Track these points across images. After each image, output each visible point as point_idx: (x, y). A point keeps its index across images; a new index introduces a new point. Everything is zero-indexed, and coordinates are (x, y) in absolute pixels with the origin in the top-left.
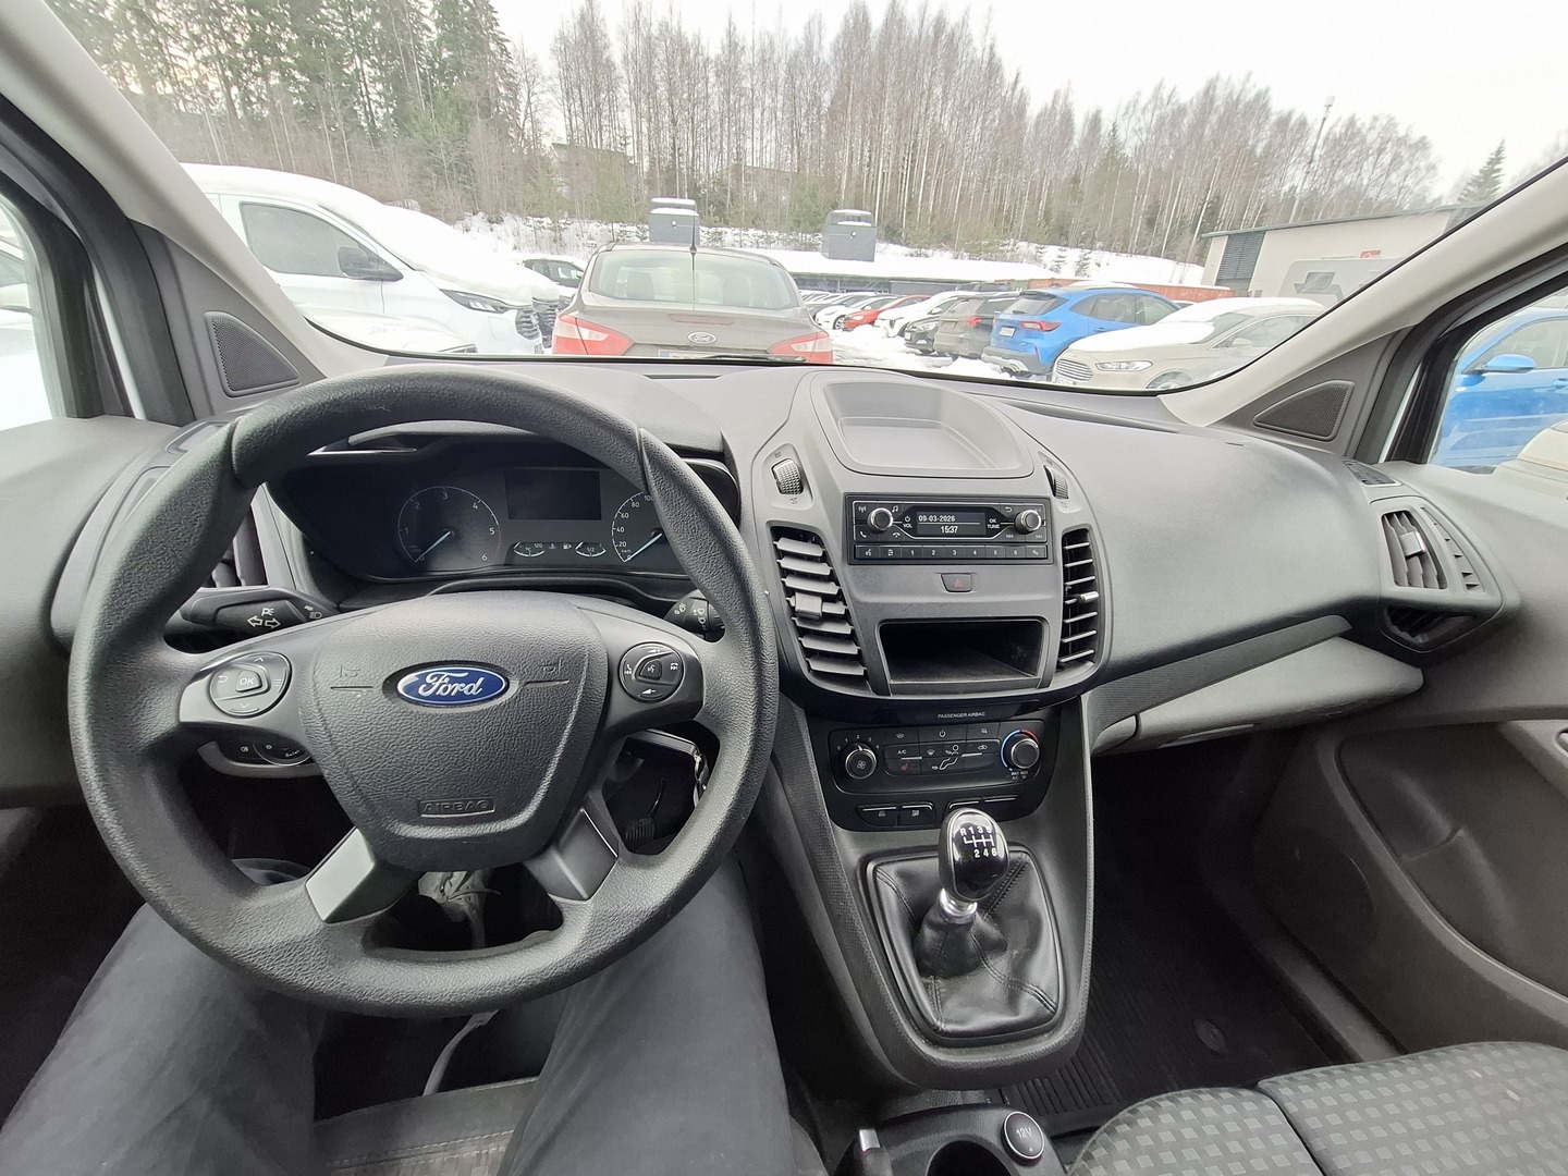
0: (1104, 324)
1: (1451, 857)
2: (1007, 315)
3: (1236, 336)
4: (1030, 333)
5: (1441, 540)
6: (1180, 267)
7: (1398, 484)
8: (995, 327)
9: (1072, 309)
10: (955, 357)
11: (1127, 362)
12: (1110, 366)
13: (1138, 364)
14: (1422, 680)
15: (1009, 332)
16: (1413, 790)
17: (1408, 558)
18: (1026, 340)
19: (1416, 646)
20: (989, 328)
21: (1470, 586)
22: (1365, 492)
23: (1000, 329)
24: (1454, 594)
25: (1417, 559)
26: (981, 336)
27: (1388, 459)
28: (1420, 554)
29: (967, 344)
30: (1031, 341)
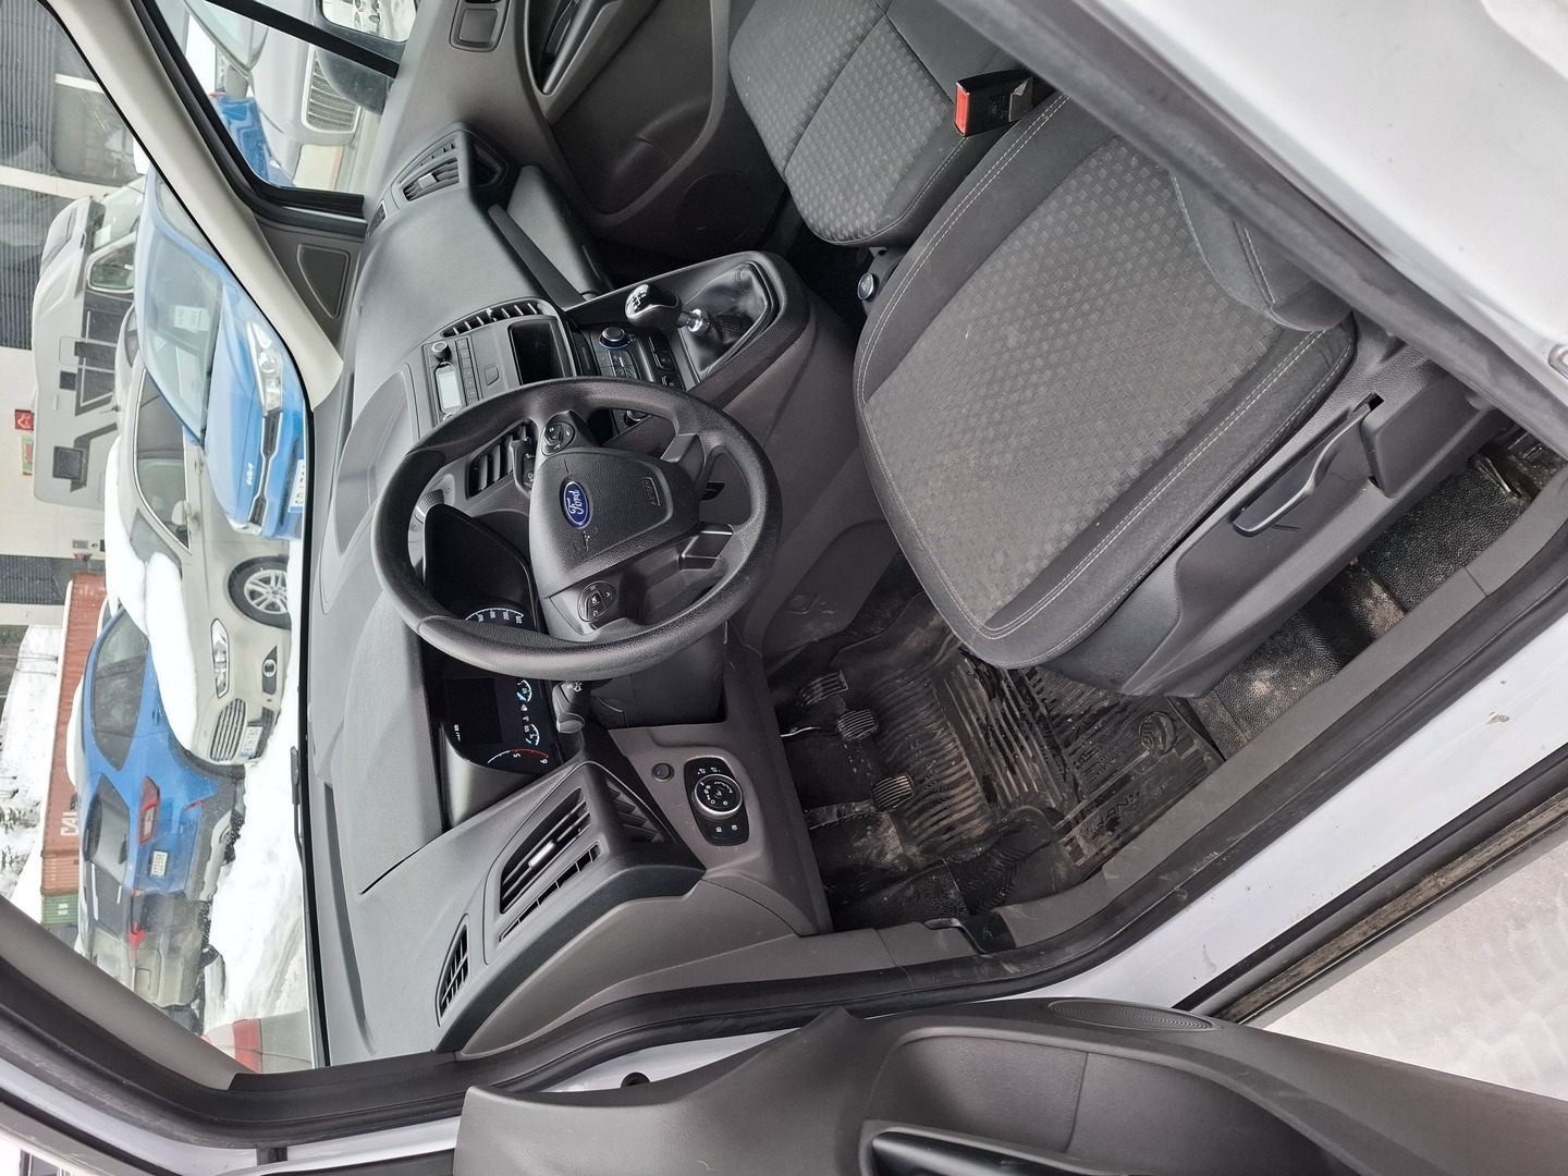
0: (147, 707)
1: (662, 138)
2: (125, 874)
3: (168, 523)
4: (161, 825)
5: (422, 168)
6: (24, 664)
7: (383, 202)
8: (150, 889)
9: (118, 766)
10: (208, 955)
11: (214, 654)
12: (221, 678)
13: (217, 637)
14: (530, 167)
15: (160, 862)
16: (622, 165)
17: (438, 181)
18: (175, 825)
19: (504, 171)
20: (150, 901)
21: (453, 147)
22: (390, 216)
23: (153, 880)
24: (460, 154)
25: (438, 177)
26: (166, 916)
27: (363, 218)
28: (434, 175)
29: (181, 936)
30: (176, 816)
